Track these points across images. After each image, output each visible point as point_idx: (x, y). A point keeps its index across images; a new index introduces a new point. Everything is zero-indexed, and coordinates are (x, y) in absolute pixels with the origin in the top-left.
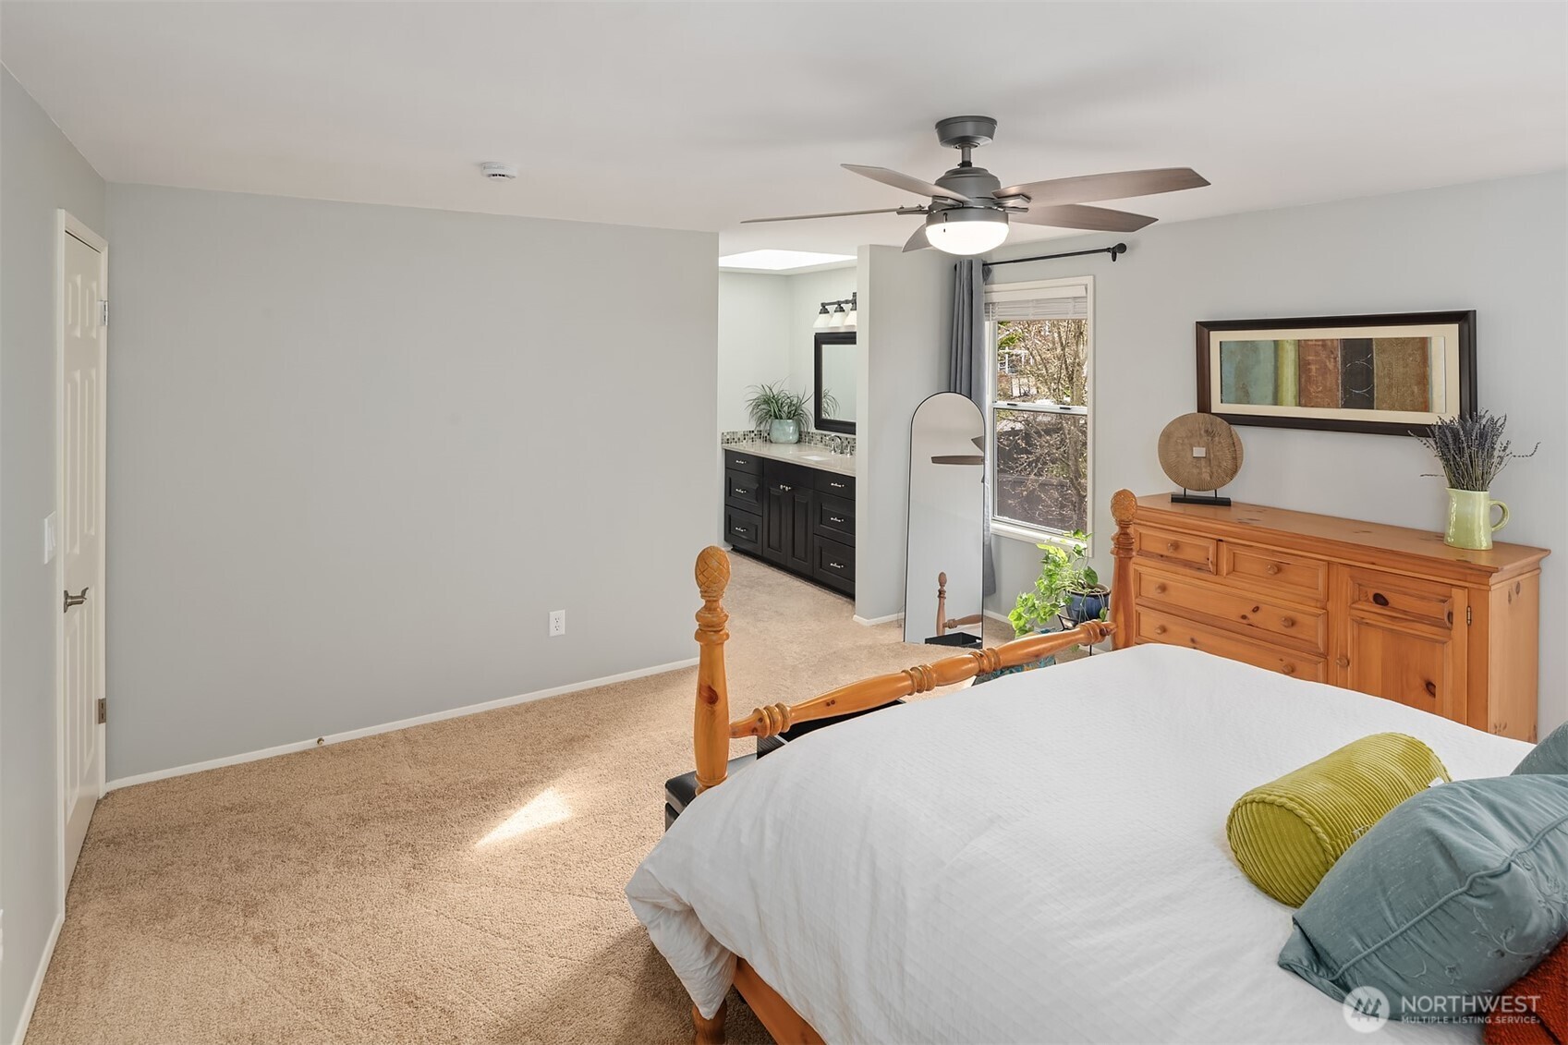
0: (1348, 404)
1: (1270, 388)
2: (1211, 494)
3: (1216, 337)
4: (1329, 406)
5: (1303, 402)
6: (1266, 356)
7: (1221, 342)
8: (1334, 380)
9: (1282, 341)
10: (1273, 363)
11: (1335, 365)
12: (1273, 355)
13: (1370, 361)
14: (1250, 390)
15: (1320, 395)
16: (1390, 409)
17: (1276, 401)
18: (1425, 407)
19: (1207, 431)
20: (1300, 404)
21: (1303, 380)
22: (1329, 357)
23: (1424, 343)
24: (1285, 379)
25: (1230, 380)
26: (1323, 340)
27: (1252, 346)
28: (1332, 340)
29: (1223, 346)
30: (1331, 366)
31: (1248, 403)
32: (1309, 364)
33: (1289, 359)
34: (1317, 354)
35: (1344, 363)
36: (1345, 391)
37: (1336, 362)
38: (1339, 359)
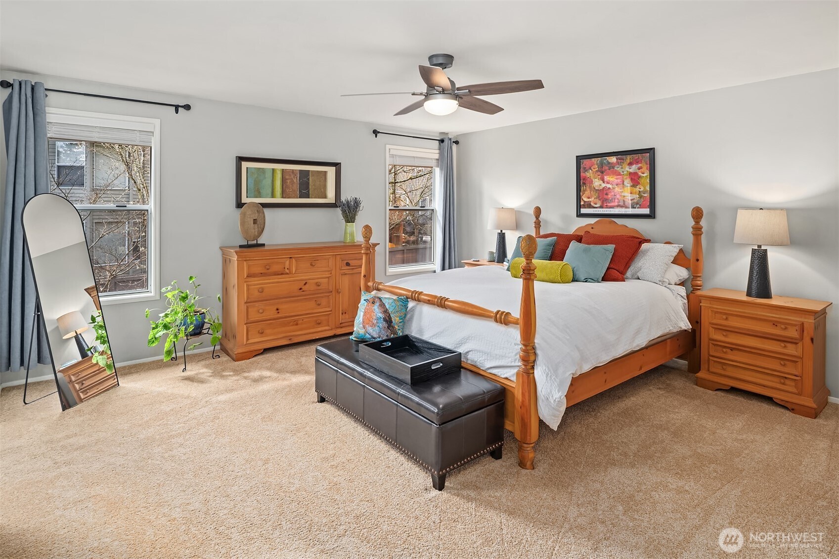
0: (301, 196)
1: (270, 190)
2: (255, 242)
3: (245, 165)
4: (294, 198)
5: (284, 196)
6: (269, 175)
7: (247, 168)
8: (296, 187)
9: (276, 169)
10: (271, 179)
11: (296, 180)
12: (271, 175)
13: (309, 179)
14: (261, 191)
15: (291, 193)
16: (315, 198)
17: (273, 196)
18: (325, 197)
19: (257, 211)
20: (283, 197)
21: (284, 186)
22: (294, 177)
23: (325, 172)
24: (276, 186)
25: (251, 186)
26: (293, 170)
27: (263, 170)
28: (296, 170)
29: (248, 170)
30: (295, 181)
31: (260, 197)
32: (287, 180)
33: (279, 176)
34: (290, 176)
35: (300, 180)
36: (300, 191)
37: (297, 179)
38: (298, 178)
